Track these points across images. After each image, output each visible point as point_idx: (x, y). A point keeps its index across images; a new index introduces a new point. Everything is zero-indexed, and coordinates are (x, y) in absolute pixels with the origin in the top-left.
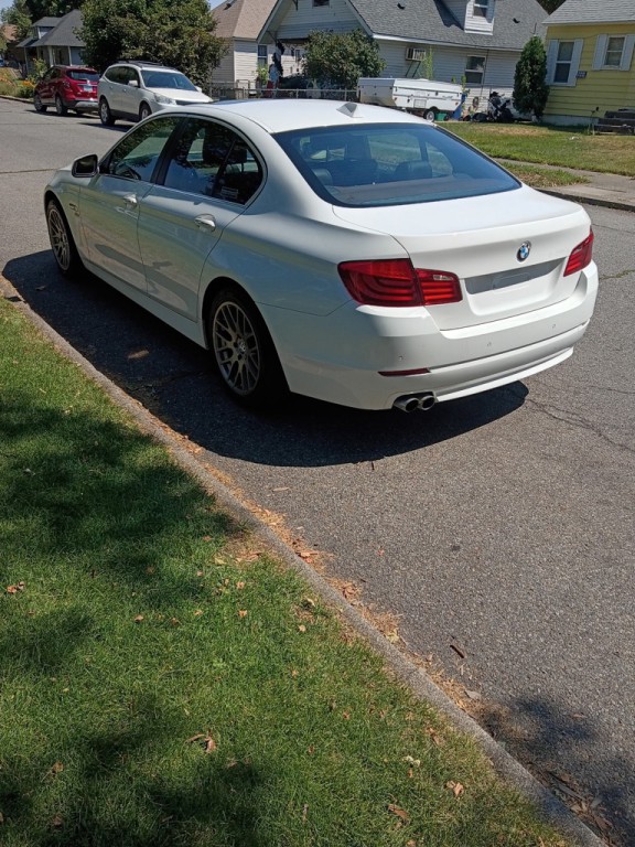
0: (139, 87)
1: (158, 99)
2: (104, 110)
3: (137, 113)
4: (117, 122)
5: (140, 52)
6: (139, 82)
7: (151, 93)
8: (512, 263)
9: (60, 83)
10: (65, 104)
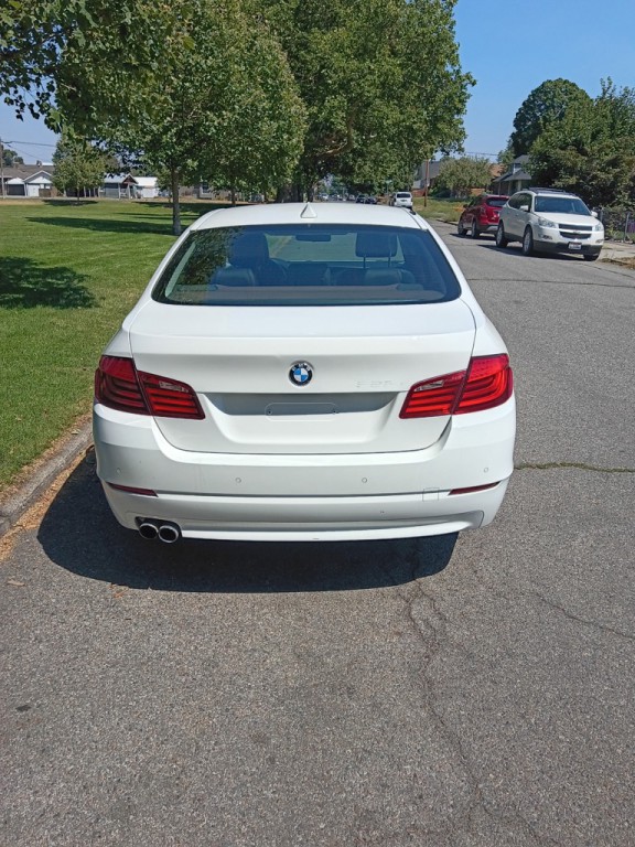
0: (529, 211)
1: (541, 222)
2: (500, 233)
3: (522, 235)
4: (510, 244)
5: (573, 181)
6: (530, 207)
7: (537, 216)
8: (283, 385)
9: (479, 210)
10: (478, 228)
